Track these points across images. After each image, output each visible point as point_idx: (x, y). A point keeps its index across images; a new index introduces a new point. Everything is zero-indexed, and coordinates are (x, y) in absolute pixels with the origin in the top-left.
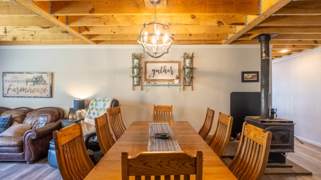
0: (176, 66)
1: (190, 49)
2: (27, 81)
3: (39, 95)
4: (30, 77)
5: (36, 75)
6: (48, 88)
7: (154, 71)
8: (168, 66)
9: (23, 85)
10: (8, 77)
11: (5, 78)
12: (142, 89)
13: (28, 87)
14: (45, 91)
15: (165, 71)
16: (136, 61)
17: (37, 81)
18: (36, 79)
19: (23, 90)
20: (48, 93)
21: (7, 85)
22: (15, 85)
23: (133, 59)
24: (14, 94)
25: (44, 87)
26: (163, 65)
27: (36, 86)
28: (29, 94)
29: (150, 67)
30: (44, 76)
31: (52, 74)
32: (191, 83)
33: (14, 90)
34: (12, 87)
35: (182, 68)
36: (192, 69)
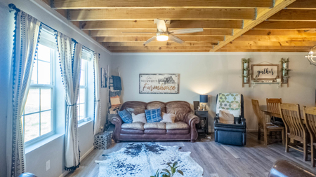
0: (275, 69)
1: (286, 55)
2: (159, 81)
3: (169, 91)
4: (162, 77)
5: (167, 76)
6: (177, 86)
7: (259, 72)
8: (270, 68)
9: (156, 84)
10: (144, 78)
11: (142, 78)
12: (250, 86)
13: (160, 85)
14: (173, 88)
15: (267, 72)
16: (246, 65)
17: (167, 81)
18: (167, 79)
19: (156, 87)
20: (176, 90)
21: (142, 84)
22: (149, 84)
23: (243, 63)
24: (149, 91)
25: (173, 85)
26: (266, 67)
27: (167, 85)
28: (161, 91)
29: (256, 69)
30: (173, 77)
31: (179, 75)
32: (287, 82)
33: (149, 88)
34: (147, 86)
35: (280, 69)
36: (288, 71)
